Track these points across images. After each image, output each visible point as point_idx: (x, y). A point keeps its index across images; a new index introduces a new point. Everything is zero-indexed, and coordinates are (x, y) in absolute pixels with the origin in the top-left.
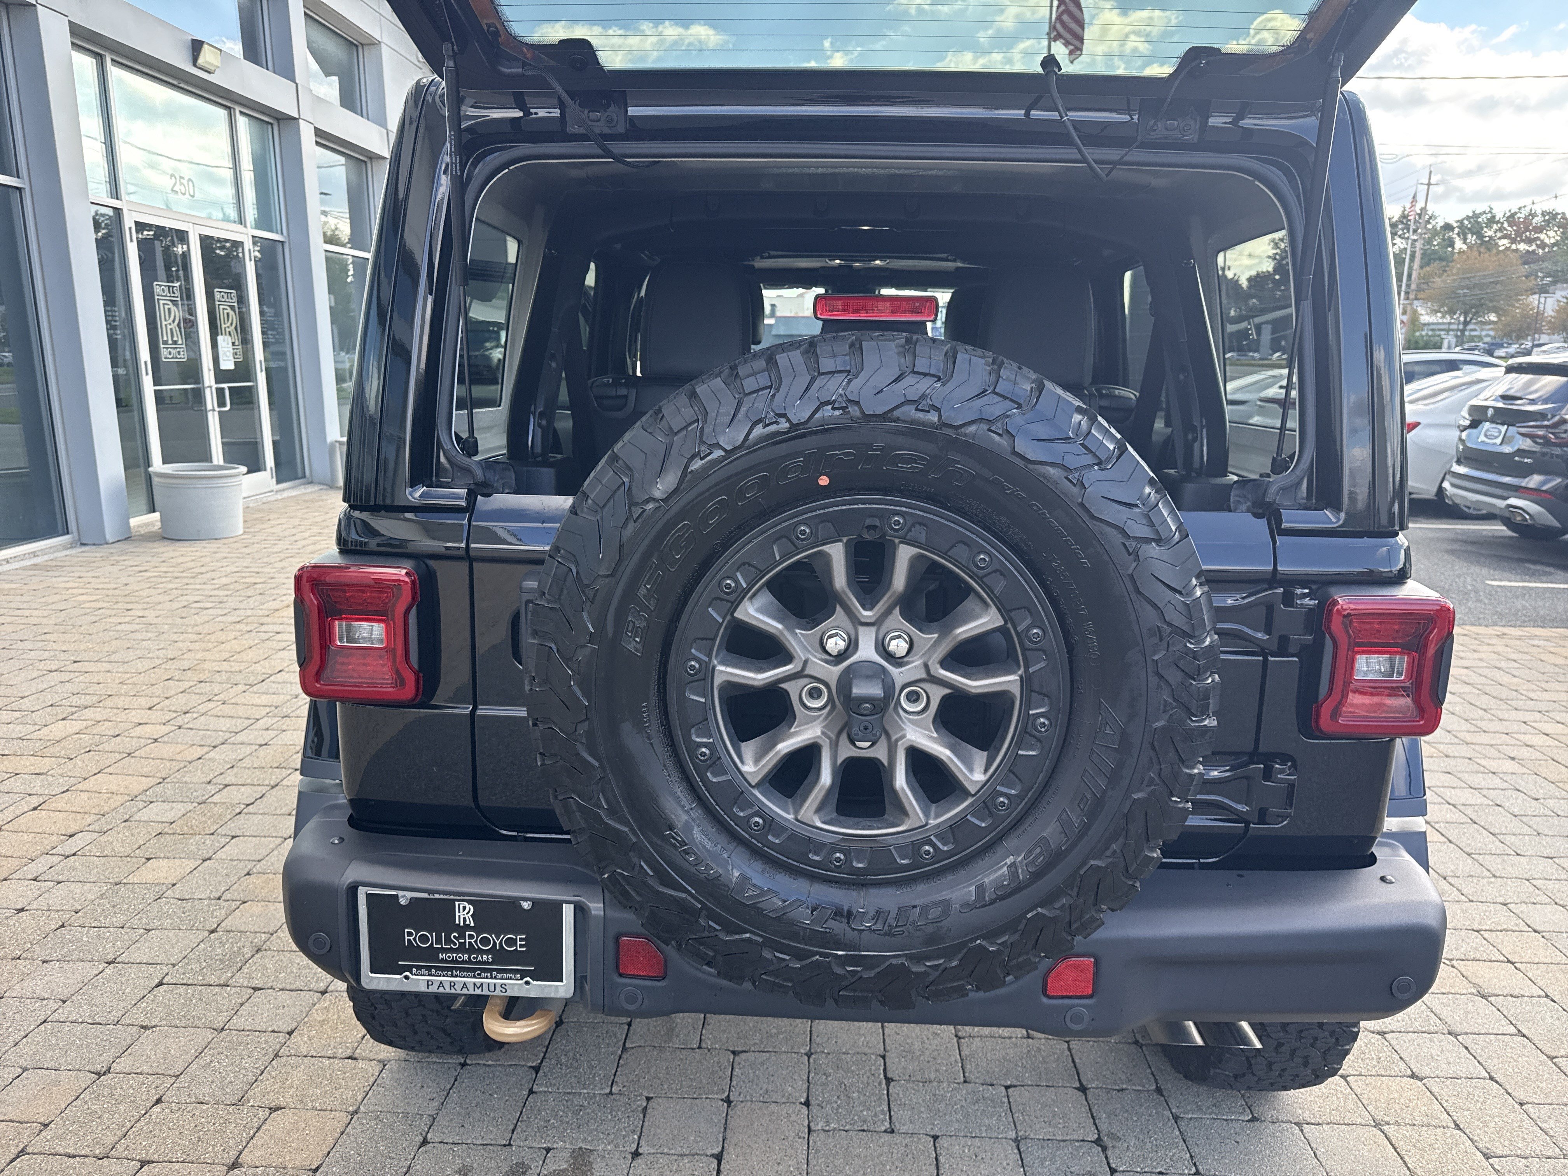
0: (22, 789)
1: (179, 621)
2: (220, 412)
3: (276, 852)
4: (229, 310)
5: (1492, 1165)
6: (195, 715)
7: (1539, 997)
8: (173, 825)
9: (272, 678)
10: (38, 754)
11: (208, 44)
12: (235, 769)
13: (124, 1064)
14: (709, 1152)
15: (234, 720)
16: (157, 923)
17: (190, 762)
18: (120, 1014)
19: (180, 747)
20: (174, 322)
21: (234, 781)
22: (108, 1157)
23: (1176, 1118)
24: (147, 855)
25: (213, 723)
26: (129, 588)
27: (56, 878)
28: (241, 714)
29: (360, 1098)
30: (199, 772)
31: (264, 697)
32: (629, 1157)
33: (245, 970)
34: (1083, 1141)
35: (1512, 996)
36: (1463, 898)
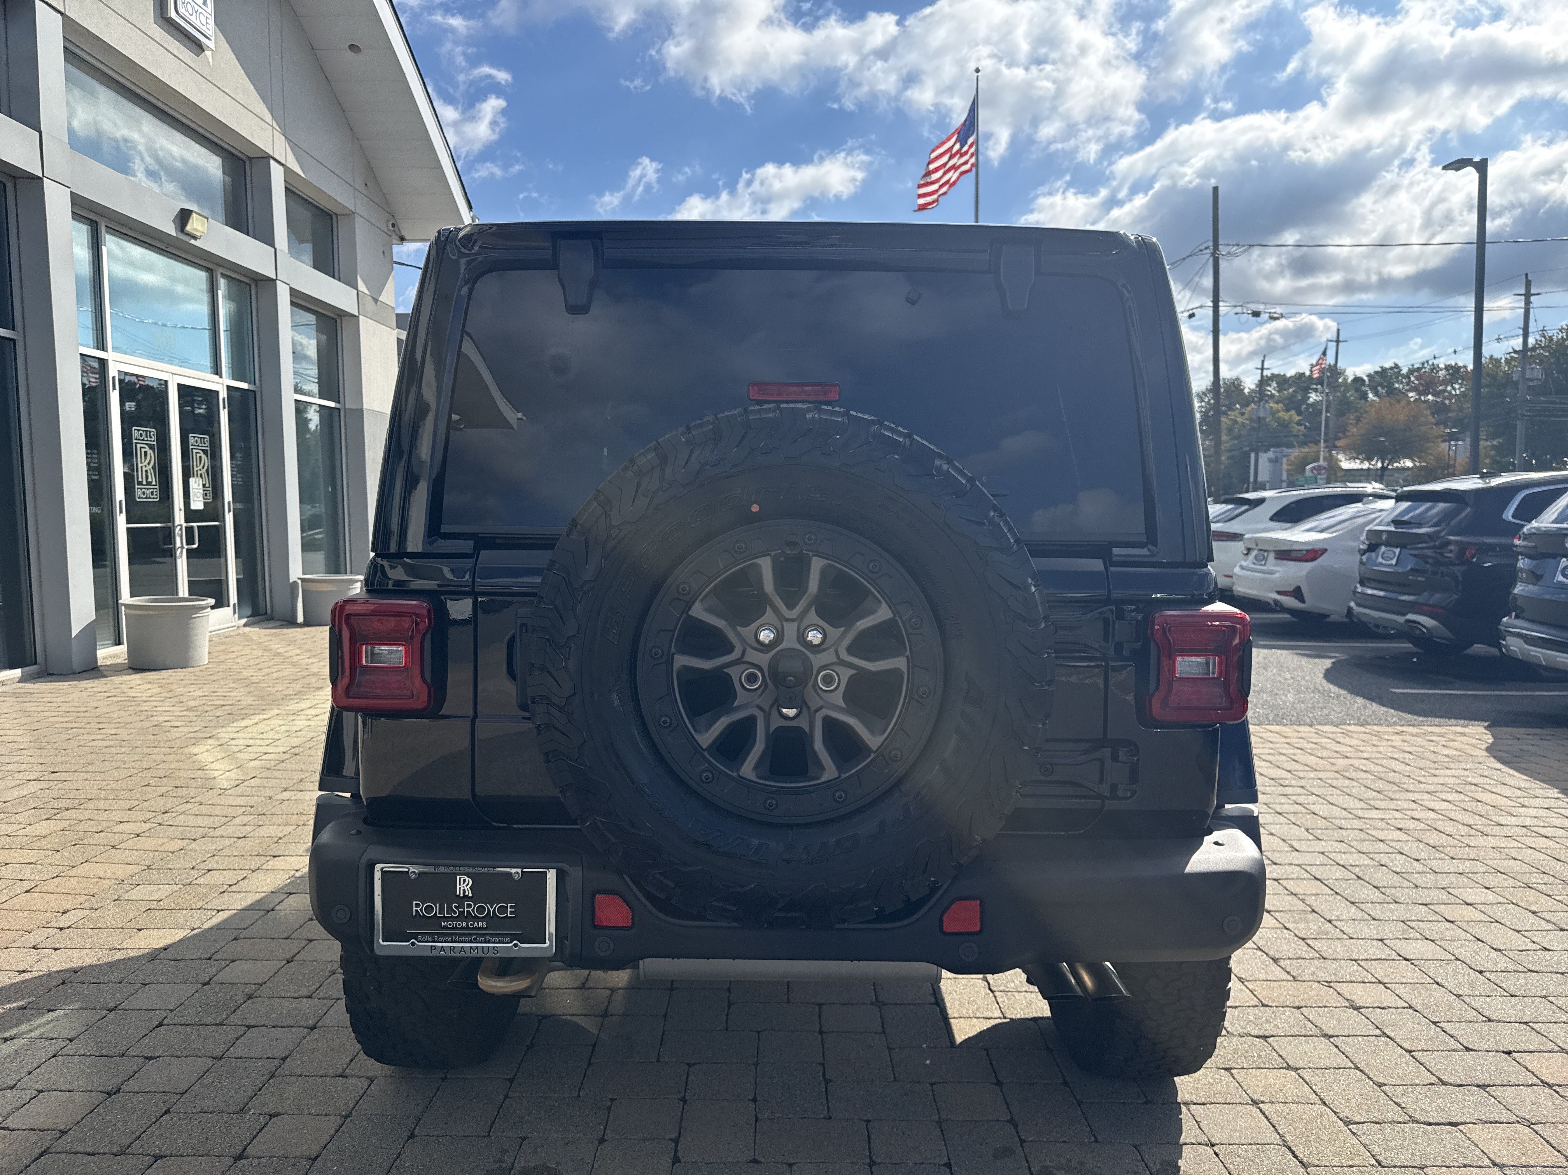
0: (14, 875)
1: (152, 737)
2: (188, 550)
3: (260, 922)
4: (202, 454)
5: (1350, 1130)
6: (174, 815)
7: (1404, 1008)
8: (161, 903)
9: (246, 783)
10: (26, 847)
11: (196, 213)
12: (216, 858)
13: (132, 1086)
14: (667, 1137)
15: (212, 818)
16: (152, 979)
17: (173, 853)
18: (125, 1048)
19: (161, 841)
20: (149, 464)
21: (215, 867)
22: (125, 1154)
23: (1079, 1103)
24: (138, 926)
25: (192, 820)
26: (99, 712)
27: (53, 946)
28: (217, 813)
29: (351, 1106)
30: (182, 860)
31: (239, 799)
32: (597, 1142)
33: (238, 1012)
34: (998, 1121)
35: (1380, 1008)
36: (1345, 936)
